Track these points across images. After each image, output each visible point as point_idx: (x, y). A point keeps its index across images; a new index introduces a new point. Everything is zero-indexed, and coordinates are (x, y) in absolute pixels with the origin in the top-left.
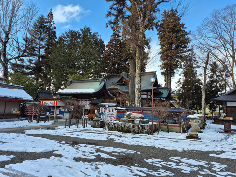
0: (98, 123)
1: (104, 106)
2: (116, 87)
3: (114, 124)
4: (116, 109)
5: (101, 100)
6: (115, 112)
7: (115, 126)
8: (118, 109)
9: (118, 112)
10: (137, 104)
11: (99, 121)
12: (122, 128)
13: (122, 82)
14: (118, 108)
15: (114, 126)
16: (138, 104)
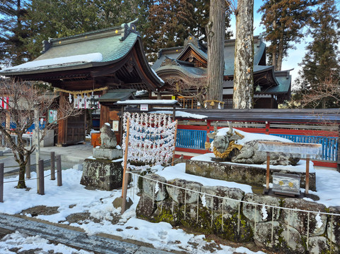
0: (103, 172)
1: (135, 109)
2: (174, 67)
3: (164, 186)
4: (174, 118)
5: (128, 92)
6: (170, 130)
7: (167, 197)
8: (180, 119)
9: (179, 127)
10: (239, 102)
11: (107, 161)
12: (205, 214)
13: (187, 60)
14: (179, 114)
15: (161, 197)
16: (243, 104)
